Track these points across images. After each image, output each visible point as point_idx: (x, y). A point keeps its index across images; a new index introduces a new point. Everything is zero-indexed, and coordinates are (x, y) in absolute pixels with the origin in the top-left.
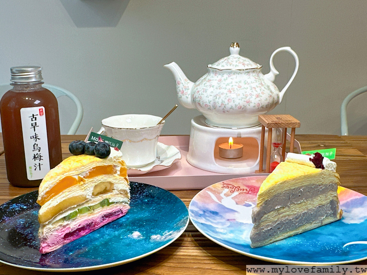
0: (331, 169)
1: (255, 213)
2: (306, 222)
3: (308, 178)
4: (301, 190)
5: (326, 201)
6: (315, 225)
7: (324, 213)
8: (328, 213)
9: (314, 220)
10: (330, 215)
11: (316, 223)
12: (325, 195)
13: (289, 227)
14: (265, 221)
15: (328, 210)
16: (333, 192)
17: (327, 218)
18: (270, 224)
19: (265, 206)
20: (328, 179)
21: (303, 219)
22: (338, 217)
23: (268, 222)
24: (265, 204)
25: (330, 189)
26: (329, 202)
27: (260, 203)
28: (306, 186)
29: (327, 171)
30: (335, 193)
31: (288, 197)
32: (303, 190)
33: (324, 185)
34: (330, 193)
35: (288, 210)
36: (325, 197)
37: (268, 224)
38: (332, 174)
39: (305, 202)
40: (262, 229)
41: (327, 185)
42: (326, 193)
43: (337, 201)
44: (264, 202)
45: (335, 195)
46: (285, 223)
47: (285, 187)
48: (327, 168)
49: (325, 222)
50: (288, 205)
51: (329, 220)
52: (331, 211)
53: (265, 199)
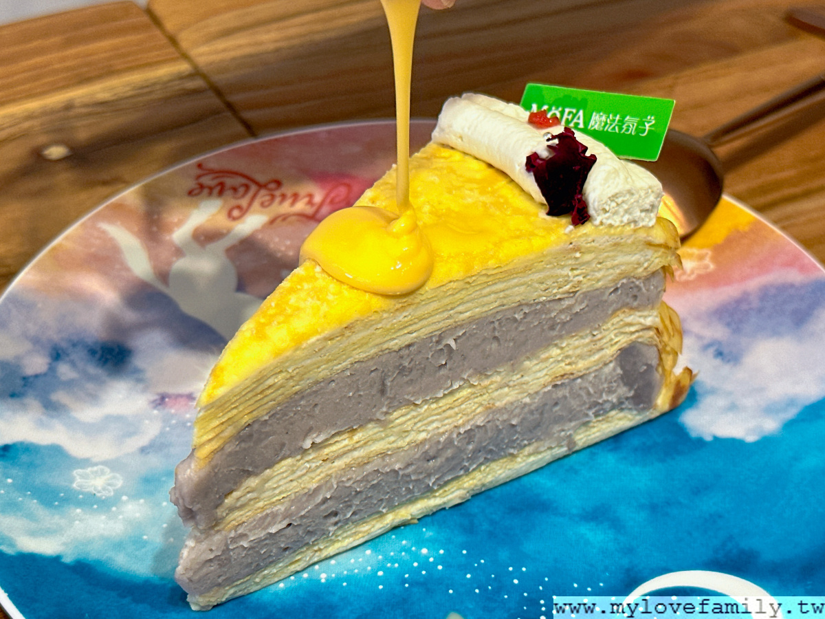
0: (625, 219)
1: (185, 490)
2: (485, 458)
3: (487, 284)
4: (448, 346)
5: (597, 357)
6: (532, 459)
7: (585, 403)
8: (607, 401)
9: (526, 442)
10: (619, 406)
11: (540, 453)
12: (591, 332)
13: (389, 497)
14: (252, 502)
15: (606, 389)
16: (632, 312)
17: (600, 418)
18: (283, 509)
19: (238, 447)
20: (609, 264)
21: (466, 454)
22: (662, 401)
23: (268, 502)
24: (243, 441)
25: (619, 306)
26: (612, 356)
27: (210, 440)
28: (477, 319)
29: (601, 230)
30: (645, 317)
31: (377, 385)
32: (458, 341)
33: (585, 294)
34: (618, 322)
35: (378, 435)
36: (592, 341)
37: (272, 512)
38: (629, 241)
39: (476, 384)
40: (234, 540)
41: (598, 292)
42: (597, 326)
43: (659, 344)
44: (234, 431)
45: (645, 325)
46: (361, 489)
47: (354, 350)
48: (608, 215)
49: (589, 438)
50: (378, 415)
51: (613, 424)
52: (623, 391)
53: (236, 418)
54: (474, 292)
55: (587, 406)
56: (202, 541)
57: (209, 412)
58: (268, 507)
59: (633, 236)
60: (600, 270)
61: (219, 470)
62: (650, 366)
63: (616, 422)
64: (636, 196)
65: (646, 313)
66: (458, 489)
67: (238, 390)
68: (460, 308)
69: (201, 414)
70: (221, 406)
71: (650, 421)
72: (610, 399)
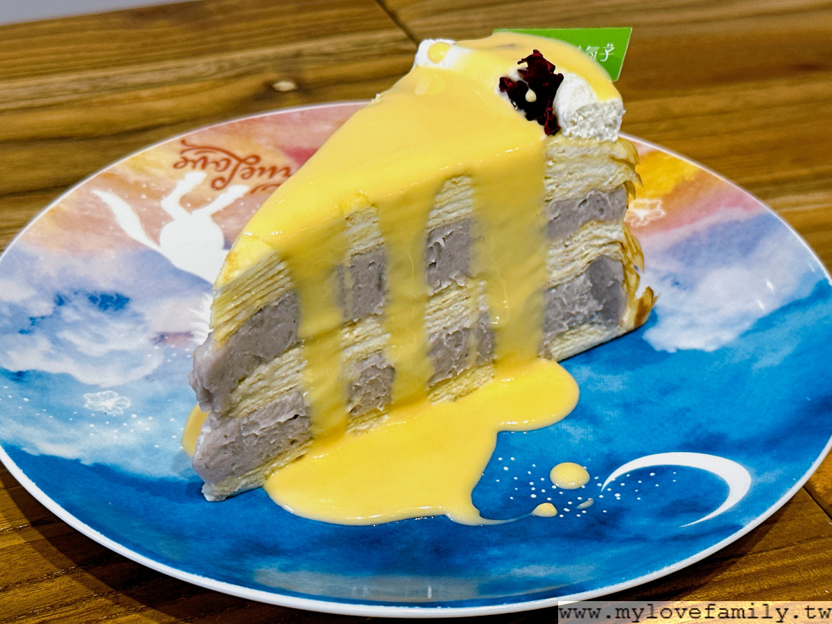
0: (592, 132)
1: (204, 370)
4: (437, 244)
5: (569, 268)
7: (559, 314)
8: (579, 313)
10: (589, 320)
12: (564, 242)
13: (386, 395)
14: (263, 391)
15: (578, 301)
16: (600, 225)
17: (573, 331)
18: (290, 399)
19: (251, 331)
20: (578, 175)
21: (454, 357)
22: (628, 318)
23: (278, 391)
24: (255, 326)
25: (588, 217)
26: (583, 268)
27: (227, 322)
28: (463, 220)
29: (571, 141)
30: (612, 231)
31: (374, 278)
32: (446, 241)
33: (558, 203)
34: (587, 234)
35: (375, 331)
36: (564, 252)
37: (280, 402)
38: (596, 154)
39: (462, 285)
40: (246, 427)
41: (569, 202)
42: (569, 236)
43: (624, 261)
44: (248, 316)
45: (610, 239)
46: (361, 385)
47: (354, 241)
48: (576, 127)
49: (565, 350)
50: (376, 310)
51: (584, 338)
52: (593, 304)
53: (249, 303)
54: (460, 193)
55: (562, 317)
56: (217, 428)
57: (225, 294)
58: (277, 396)
59: (599, 150)
60: (570, 180)
61: (234, 353)
62: (616, 281)
63: (588, 336)
64: (600, 111)
65: (611, 227)
66: (448, 394)
67: (252, 273)
68: (448, 208)
69: (218, 296)
70: (235, 290)
71: (617, 338)
72: (582, 311)
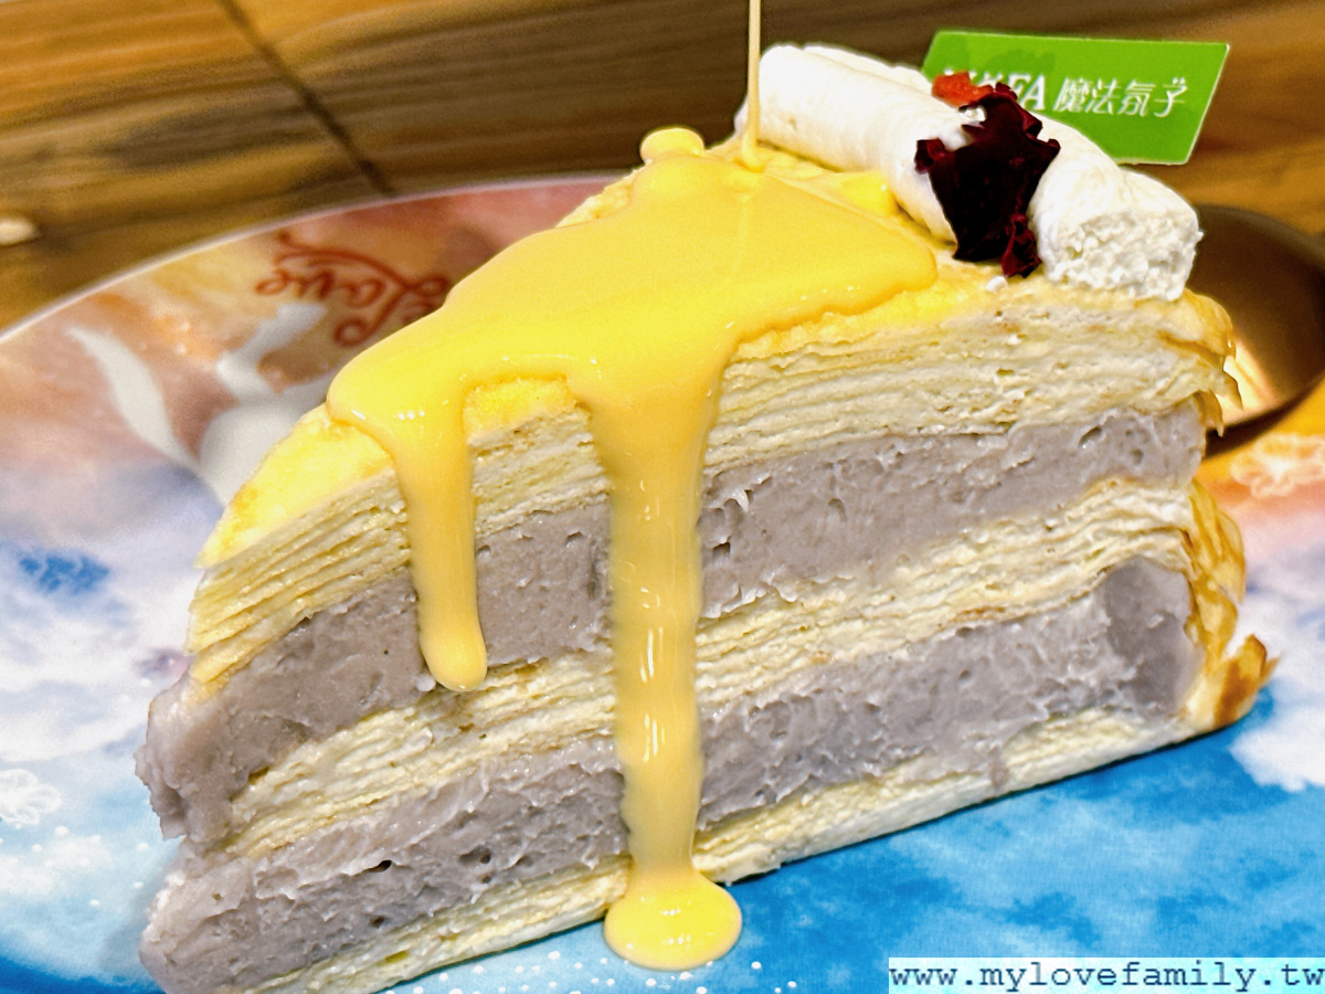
0: (1118, 275)
1: (166, 747)
2: (811, 777)
3: (819, 378)
4: (733, 503)
5: (1054, 579)
6: (913, 794)
7: (1027, 681)
8: (1075, 683)
9: (899, 752)
10: (1101, 699)
11: (932, 783)
12: (1042, 521)
13: (602, 833)
14: (308, 801)
15: (1076, 656)
16: (1131, 488)
17: (1062, 723)
18: (372, 824)
19: (282, 667)
20: (1080, 370)
21: (769, 759)
22: (1199, 705)
23: (343, 805)
24: (292, 655)
25: (1103, 469)
26: (1089, 582)
27: (225, 642)
28: (796, 453)
29: (1066, 293)
30: (1161, 503)
31: (579, 570)
32: (755, 497)
33: (1030, 432)
34: (1100, 505)
35: (580, 686)
36: (1044, 542)
37: (349, 829)
38: (1125, 326)
39: (792, 599)
40: (266, 880)
41: (1057, 431)
42: (1055, 508)
43: (1190, 570)
44: (275, 631)
45: (1160, 521)
46: (542, 805)
47: (532, 483)
48: (1078, 262)
49: (1040, 765)
50: (582, 641)
51: (1090, 741)
52: (1113, 666)
53: (278, 603)
54: (789, 391)
55: (1034, 688)
56: (199, 876)
57: (223, 581)
58: (342, 816)
59: (1134, 316)
60: (1061, 381)
61: (238, 712)
62: (1170, 618)
63: (1098, 737)
64: (1139, 230)
65: (1161, 494)
66: (753, 841)
67: (284, 538)
68: (760, 424)
69: (207, 583)
70: (245, 571)
71: (1172, 747)
72: (1082, 678)
